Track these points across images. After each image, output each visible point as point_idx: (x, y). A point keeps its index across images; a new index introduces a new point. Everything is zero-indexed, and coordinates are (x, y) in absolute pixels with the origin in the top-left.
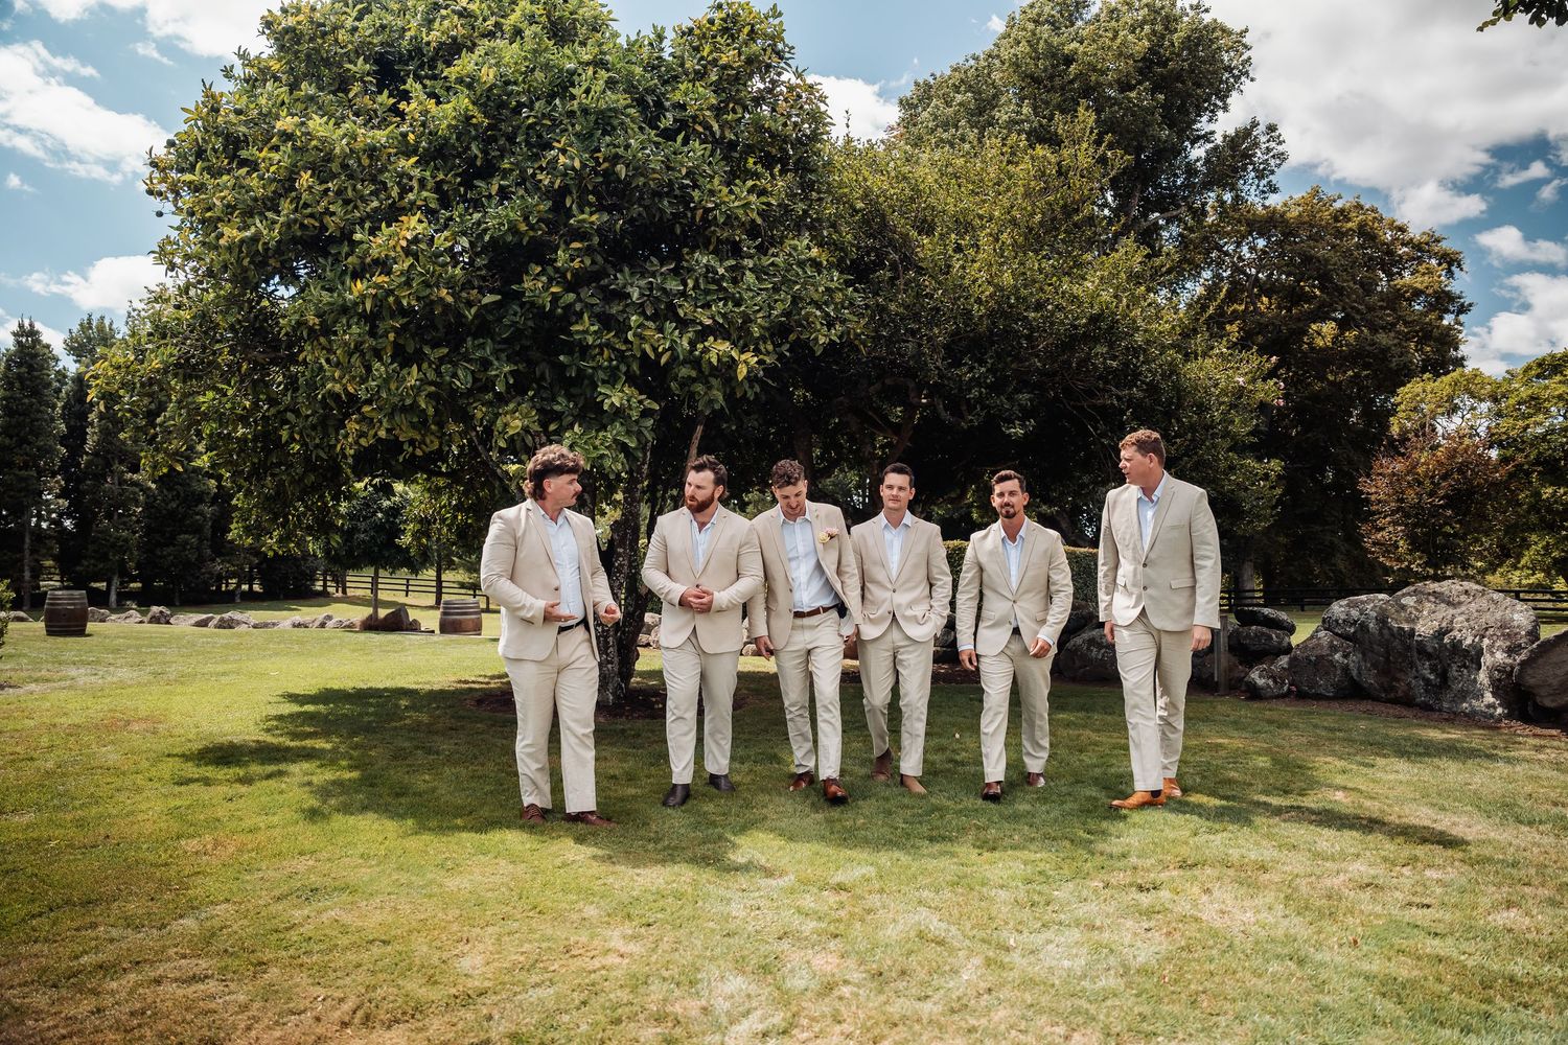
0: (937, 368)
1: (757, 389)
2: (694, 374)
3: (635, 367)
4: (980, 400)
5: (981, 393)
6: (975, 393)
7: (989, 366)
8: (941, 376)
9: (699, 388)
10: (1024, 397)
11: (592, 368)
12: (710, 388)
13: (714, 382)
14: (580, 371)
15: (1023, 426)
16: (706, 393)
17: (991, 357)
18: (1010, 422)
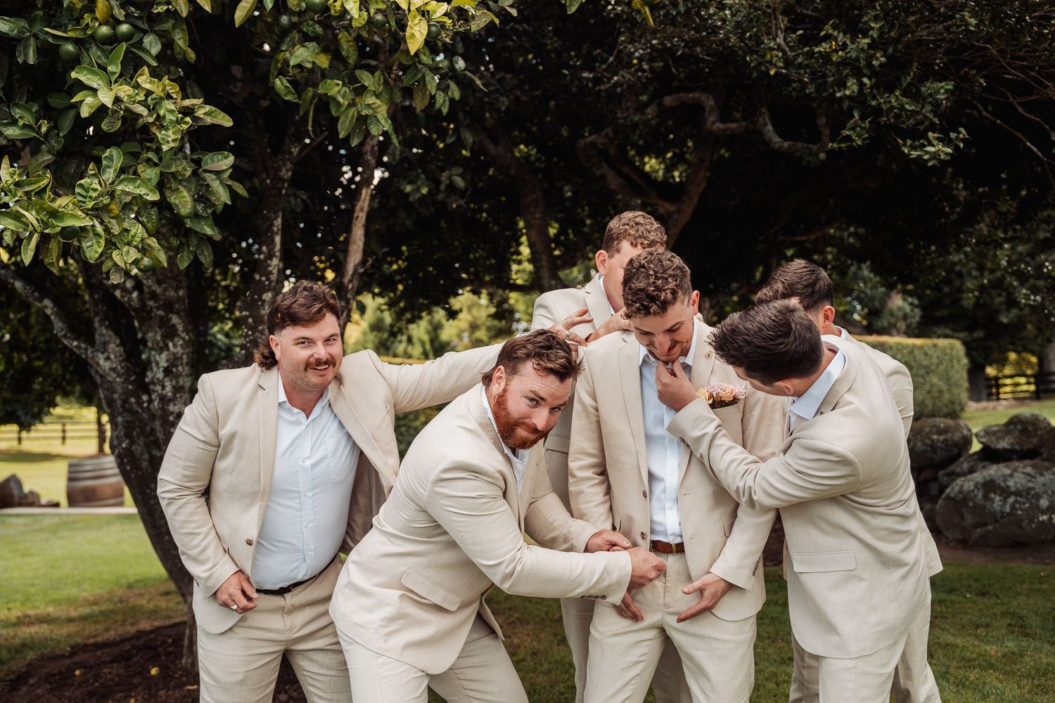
0: (779, 48)
1: (455, 92)
2: (324, 61)
3: (180, 40)
4: (859, 100)
5: (862, 85)
6: (852, 87)
7: (875, 34)
8: (788, 63)
9: (335, 89)
10: (942, 90)
11: (77, 42)
12: (361, 91)
13: (367, 79)
14: (48, 51)
15: (946, 141)
16: (352, 104)
17: (876, 18)
18: (918, 135)
